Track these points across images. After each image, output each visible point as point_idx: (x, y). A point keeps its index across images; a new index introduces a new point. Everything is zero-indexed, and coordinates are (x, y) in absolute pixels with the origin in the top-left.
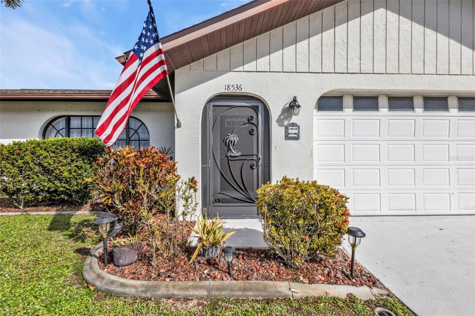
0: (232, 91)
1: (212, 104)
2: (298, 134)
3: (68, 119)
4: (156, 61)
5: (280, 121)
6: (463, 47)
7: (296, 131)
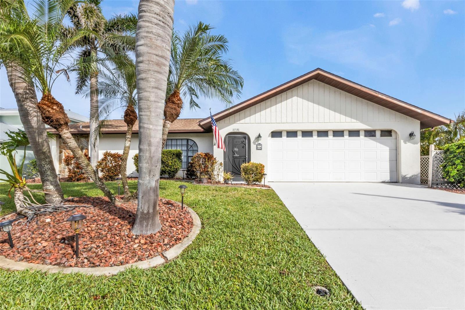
0: (235, 131)
1: (228, 136)
5: (254, 143)
6: (330, 111)
7: (261, 147)
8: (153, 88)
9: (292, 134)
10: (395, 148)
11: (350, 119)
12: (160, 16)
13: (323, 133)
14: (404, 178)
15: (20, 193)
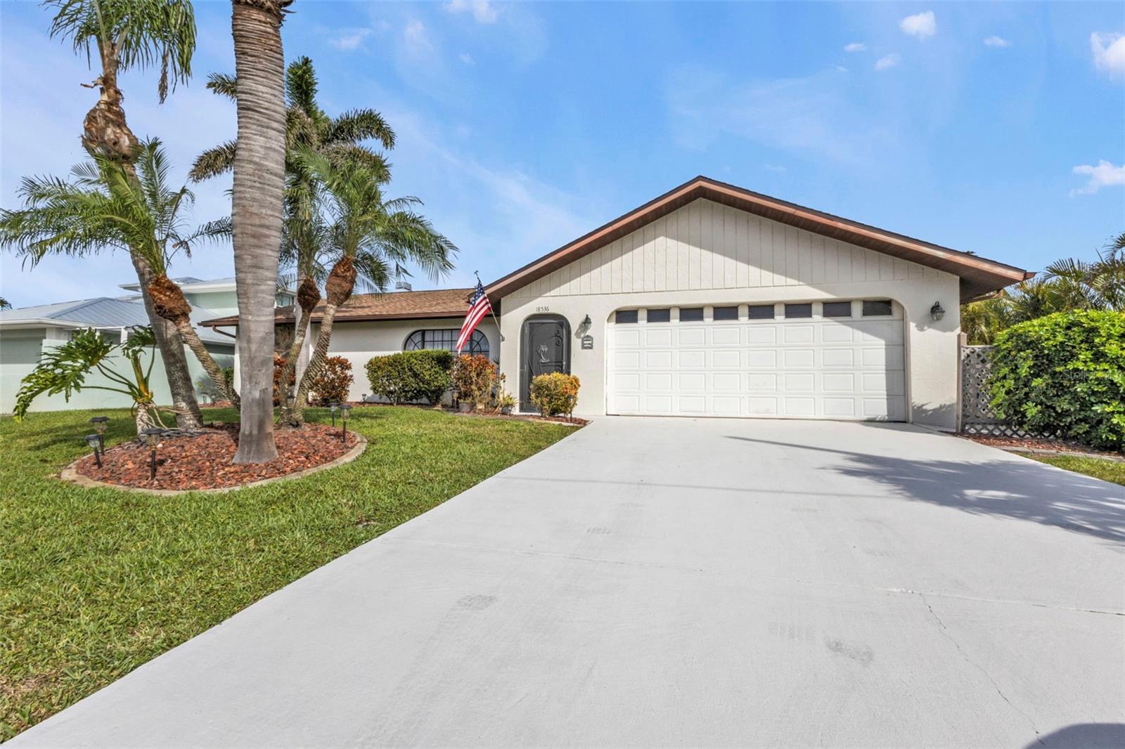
0: (541, 311)
1: (528, 322)
2: (592, 344)
3: (423, 332)
4: (484, 302)
5: (578, 335)
6: (738, 263)
7: (590, 342)
8: (250, 267)
9: (659, 314)
10: (899, 341)
11: (784, 278)
12: (254, 176)
13: (726, 312)
14: (920, 410)
15: (144, 410)
